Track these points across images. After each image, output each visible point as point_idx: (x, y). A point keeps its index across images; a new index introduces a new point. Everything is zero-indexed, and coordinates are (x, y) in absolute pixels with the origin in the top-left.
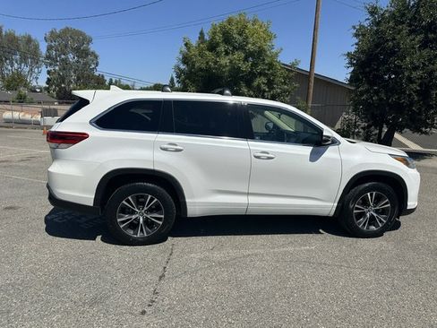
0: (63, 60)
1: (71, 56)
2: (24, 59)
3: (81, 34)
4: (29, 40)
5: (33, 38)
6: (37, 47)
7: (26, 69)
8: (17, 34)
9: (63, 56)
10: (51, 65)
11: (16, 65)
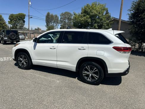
0: (64, 22)
1: (66, 20)
2: (55, 22)
3: (69, 13)
4: (56, 16)
5: (57, 15)
6: (58, 18)
7: (55, 25)
8: (53, 15)
9: (64, 21)
10: (61, 23)
11: (52, 24)
